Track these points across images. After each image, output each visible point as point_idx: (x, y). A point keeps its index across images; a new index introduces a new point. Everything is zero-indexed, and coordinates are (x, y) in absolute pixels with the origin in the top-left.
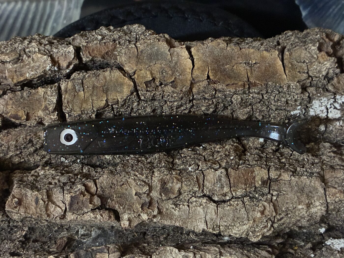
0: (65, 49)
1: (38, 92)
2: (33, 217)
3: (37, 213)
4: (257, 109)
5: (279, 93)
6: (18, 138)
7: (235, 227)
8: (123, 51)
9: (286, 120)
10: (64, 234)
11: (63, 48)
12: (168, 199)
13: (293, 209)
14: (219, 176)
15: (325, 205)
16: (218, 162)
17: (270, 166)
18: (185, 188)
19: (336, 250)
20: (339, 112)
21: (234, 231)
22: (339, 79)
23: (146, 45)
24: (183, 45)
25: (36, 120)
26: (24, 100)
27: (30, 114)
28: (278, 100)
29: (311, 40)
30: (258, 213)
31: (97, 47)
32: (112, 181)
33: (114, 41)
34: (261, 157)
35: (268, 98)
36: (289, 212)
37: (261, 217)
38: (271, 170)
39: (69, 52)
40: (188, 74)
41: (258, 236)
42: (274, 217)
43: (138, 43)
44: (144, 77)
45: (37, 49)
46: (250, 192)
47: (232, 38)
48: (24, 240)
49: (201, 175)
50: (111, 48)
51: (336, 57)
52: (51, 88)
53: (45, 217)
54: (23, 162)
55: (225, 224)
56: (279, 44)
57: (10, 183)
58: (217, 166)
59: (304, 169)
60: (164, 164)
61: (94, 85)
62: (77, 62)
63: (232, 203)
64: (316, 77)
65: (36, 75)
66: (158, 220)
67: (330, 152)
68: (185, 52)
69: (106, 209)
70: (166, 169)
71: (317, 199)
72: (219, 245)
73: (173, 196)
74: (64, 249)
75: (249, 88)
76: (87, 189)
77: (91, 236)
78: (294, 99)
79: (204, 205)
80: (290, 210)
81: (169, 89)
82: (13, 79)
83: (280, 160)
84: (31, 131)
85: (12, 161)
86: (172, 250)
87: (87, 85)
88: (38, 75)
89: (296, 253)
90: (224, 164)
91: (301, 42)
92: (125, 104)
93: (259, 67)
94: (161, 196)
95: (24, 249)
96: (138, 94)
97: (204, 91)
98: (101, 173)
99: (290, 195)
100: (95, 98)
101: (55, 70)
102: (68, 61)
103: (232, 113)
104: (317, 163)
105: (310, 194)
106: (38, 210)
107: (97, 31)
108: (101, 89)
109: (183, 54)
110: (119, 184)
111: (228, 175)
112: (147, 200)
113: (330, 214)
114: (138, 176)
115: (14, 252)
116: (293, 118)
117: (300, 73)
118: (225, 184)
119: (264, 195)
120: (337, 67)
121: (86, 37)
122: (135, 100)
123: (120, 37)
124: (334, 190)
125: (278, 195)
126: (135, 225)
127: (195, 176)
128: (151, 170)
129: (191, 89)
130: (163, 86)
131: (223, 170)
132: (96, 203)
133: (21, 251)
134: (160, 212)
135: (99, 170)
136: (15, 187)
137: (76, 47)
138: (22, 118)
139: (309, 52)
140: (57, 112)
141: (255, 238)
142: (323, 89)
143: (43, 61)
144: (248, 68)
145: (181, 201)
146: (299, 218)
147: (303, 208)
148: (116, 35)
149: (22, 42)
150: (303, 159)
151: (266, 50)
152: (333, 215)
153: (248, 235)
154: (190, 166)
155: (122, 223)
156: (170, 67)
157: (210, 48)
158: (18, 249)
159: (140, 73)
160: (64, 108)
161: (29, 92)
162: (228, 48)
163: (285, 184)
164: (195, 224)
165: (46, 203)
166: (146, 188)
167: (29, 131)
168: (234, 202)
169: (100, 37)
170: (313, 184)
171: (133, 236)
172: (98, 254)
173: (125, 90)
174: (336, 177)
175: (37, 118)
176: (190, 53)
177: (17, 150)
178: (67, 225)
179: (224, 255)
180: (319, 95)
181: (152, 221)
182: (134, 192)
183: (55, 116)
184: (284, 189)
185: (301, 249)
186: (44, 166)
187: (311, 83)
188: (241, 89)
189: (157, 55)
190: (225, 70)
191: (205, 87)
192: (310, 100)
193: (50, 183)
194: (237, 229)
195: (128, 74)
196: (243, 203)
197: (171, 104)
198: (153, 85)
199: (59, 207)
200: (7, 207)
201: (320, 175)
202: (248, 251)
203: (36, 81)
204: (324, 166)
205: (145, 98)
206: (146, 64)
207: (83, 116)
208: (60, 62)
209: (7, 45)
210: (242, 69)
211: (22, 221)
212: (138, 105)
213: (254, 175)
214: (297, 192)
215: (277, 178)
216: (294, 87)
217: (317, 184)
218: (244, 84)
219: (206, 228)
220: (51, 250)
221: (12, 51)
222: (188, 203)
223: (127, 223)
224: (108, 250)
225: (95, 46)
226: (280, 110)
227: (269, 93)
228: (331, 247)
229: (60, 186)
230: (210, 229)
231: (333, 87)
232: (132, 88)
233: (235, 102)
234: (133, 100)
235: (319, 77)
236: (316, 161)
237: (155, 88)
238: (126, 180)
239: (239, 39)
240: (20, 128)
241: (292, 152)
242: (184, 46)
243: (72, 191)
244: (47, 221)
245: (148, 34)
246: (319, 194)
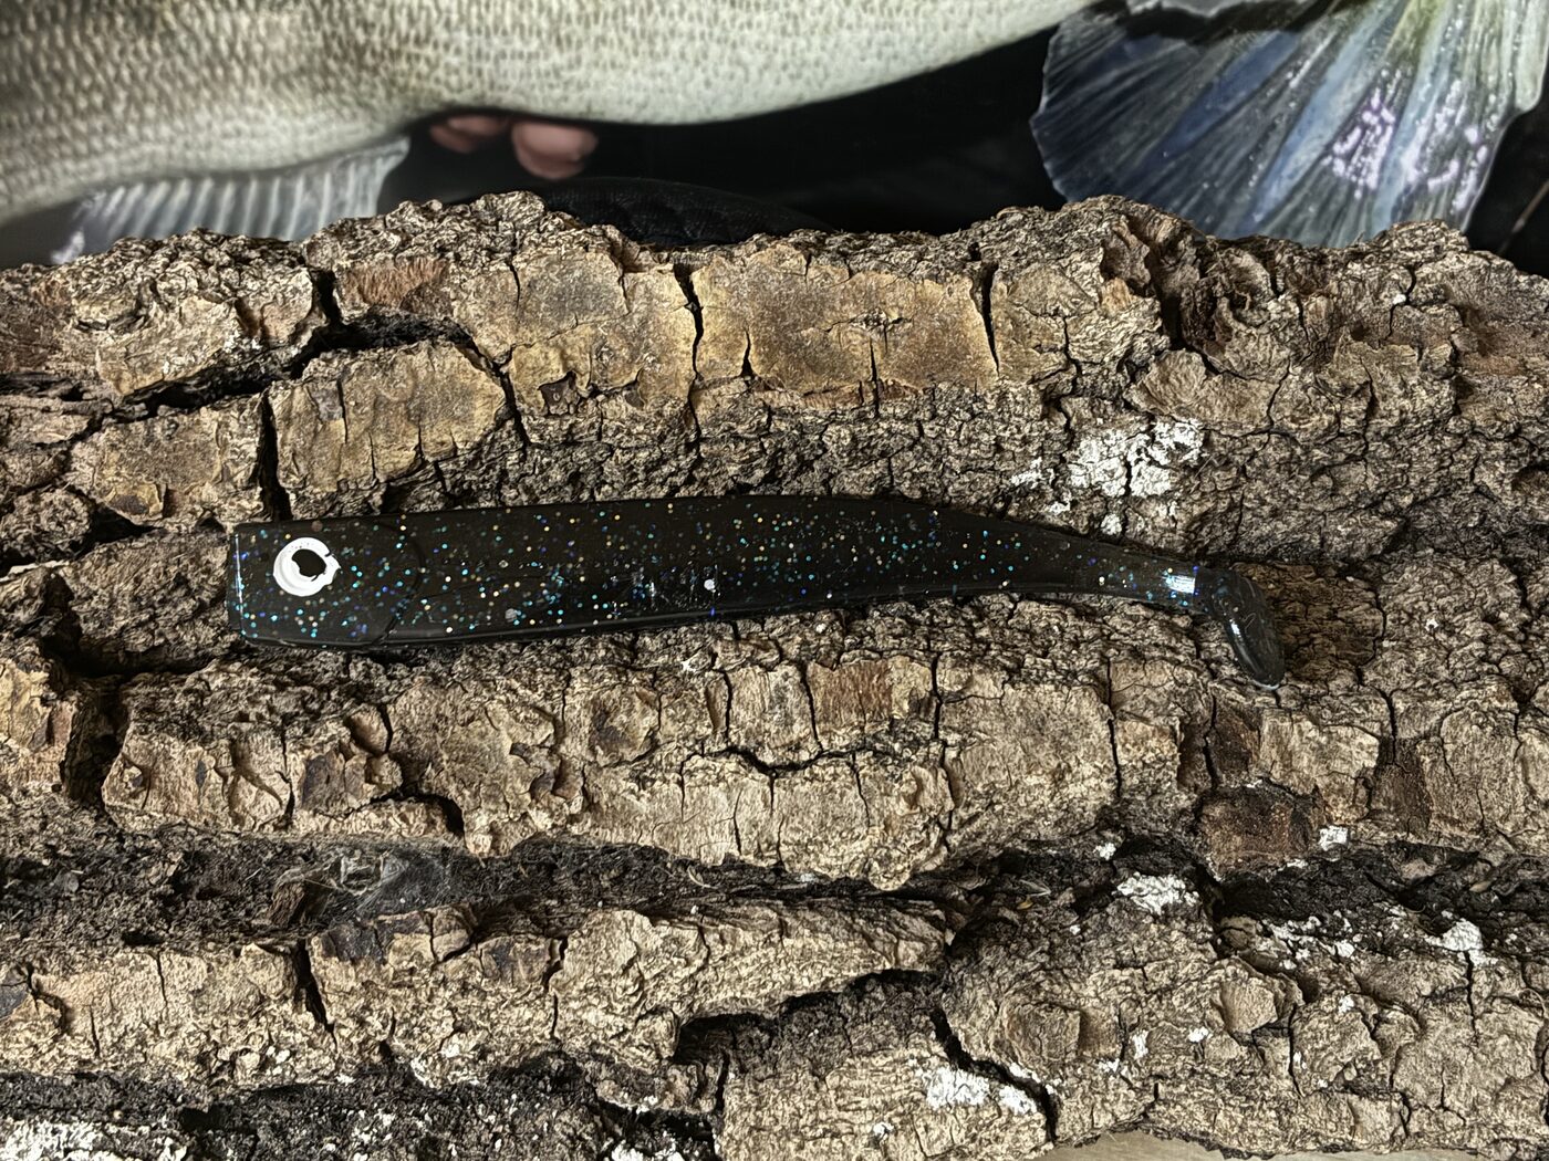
0: (285, 281)
1: (198, 422)
2: (192, 823)
3: (202, 812)
4: (902, 470)
5: (973, 416)
6: (142, 570)
7: (826, 847)
8: (470, 285)
9: (996, 501)
10: (295, 873)
11: (277, 278)
12: (618, 764)
13: (1011, 787)
14: (777, 688)
15: (1112, 775)
16: (777, 644)
17: (940, 654)
18: (670, 728)
19: (1148, 913)
20: (1165, 474)
21: (824, 860)
22: (1165, 368)
23: (543, 263)
24: (668, 260)
25: (193, 512)
26: (155, 448)
27: (177, 494)
28: (970, 440)
29: (1080, 239)
30: (898, 801)
31: (384, 274)
32: (438, 708)
33: (442, 250)
34: (914, 624)
35: (939, 435)
36: (995, 799)
37: (911, 815)
38: (940, 664)
39: (296, 291)
40: (682, 360)
41: (897, 874)
42: (951, 813)
43: (518, 258)
44: (539, 370)
45: (193, 284)
46: (874, 736)
47: (829, 235)
48: (170, 891)
49: (719, 685)
50: (431, 274)
51: (1159, 298)
52: (241, 410)
53: (227, 824)
54: (160, 646)
55: (797, 837)
56: (975, 254)
57: (118, 719)
58: (770, 657)
59: (1048, 661)
60: (602, 653)
61: (378, 396)
62: (321, 321)
63: (817, 770)
64: (1093, 364)
65: (194, 365)
66: (586, 829)
67: (1134, 604)
68: (670, 286)
69: (420, 798)
70: (610, 670)
71: (1087, 757)
72: (780, 902)
73: (629, 755)
74: (294, 920)
75: (877, 402)
76: (359, 736)
77: (378, 879)
78: (1019, 437)
79: (730, 780)
80: (999, 791)
81: (619, 408)
82: (118, 381)
83: (974, 631)
84: (184, 549)
85: (125, 644)
86: (632, 921)
87: (354, 398)
88: (198, 368)
89: (1024, 921)
90: (793, 650)
91: (1049, 248)
92: (477, 458)
93: (909, 333)
94: (594, 753)
95: (169, 923)
96: (519, 427)
97: (731, 415)
98: (406, 681)
99: (1001, 743)
100: (380, 440)
101: (252, 351)
102: (294, 319)
103: (825, 483)
104: (1090, 641)
105: (1065, 740)
106: (206, 803)
107: (388, 217)
108: (401, 409)
109: (666, 292)
110: (460, 717)
111: (805, 685)
112: (550, 768)
113: (1129, 802)
114: (521, 691)
115: (138, 930)
116: (1020, 495)
117: (1041, 352)
118: (796, 711)
119: (919, 744)
120: (1160, 331)
121: (353, 237)
122: (512, 444)
123: (460, 239)
124: (1140, 728)
125: (962, 745)
126: (512, 846)
127: (701, 691)
128: (560, 671)
129: (691, 406)
130: (600, 398)
131: (791, 670)
132: (387, 781)
133: (160, 929)
134: (590, 805)
135: (401, 670)
136: (129, 731)
137: (320, 272)
138: (152, 510)
139: (1072, 280)
140: (259, 489)
141: (889, 879)
142: (1114, 402)
143: (213, 320)
144: (876, 337)
145: (657, 767)
146: (1028, 817)
147: (1041, 786)
148: (448, 231)
149: (146, 258)
150: (1048, 628)
151: (934, 278)
152: (1139, 803)
153: (867, 872)
154: (687, 655)
155: (470, 840)
156: (623, 334)
157: (752, 272)
158: (151, 922)
159: (524, 356)
160: (281, 474)
161: (172, 422)
162: (812, 272)
163: (986, 708)
164: (701, 838)
165: (231, 779)
166: (545, 732)
167: (175, 549)
168: (824, 767)
169: (395, 240)
170: (1073, 709)
171: (517, 875)
172: (398, 935)
173: (477, 413)
174: (1149, 685)
175: (197, 507)
176: (688, 288)
177: (141, 609)
178: (301, 845)
179: (794, 933)
180: (1100, 421)
181: (565, 831)
182: (507, 744)
183: (252, 502)
184: (981, 724)
185: (1041, 908)
186: (227, 659)
187: (1074, 382)
188: (849, 406)
189: (581, 294)
190: (800, 343)
191: (736, 401)
192: (1072, 438)
193: (243, 717)
194: (832, 853)
195: (489, 359)
196: (854, 769)
197: (627, 457)
198: (567, 393)
199: (271, 791)
200: (105, 794)
201: (1096, 678)
202: (869, 920)
203: (196, 386)
204: (1113, 651)
205: (541, 437)
206: (545, 325)
207: (345, 499)
208: (266, 323)
209: (97, 268)
210: (856, 340)
211: (159, 835)
212: (523, 460)
213: (887, 681)
214: (1022, 733)
215: (961, 692)
216: (1019, 398)
217: (1088, 707)
218: (860, 389)
219: (736, 853)
220: (255, 922)
221: (112, 290)
222: (680, 773)
223: (487, 840)
224: (430, 924)
225: (378, 269)
226: (976, 471)
227: (941, 417)
228: (1133, 904)
229: (273, 725)
230: (748, 853)
231: (1144, 396)
232: (499, 405)
233: (832, 448)
234: (503, 447)
235: (1102, 363)
236: (1086, 633)
237: (576, 407)
238: (482, 704)
239: (849, 240)
240: (147, 539)
241: (1015, 604)
242: (670, 266)
243: (310, 742)
244: (237, 835)
245: (551, 228)
246: (1093, 739)
